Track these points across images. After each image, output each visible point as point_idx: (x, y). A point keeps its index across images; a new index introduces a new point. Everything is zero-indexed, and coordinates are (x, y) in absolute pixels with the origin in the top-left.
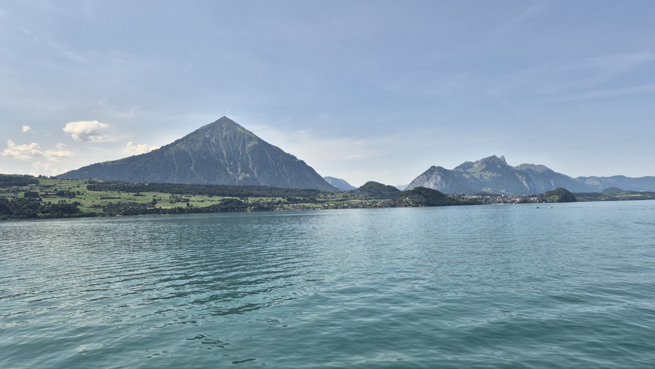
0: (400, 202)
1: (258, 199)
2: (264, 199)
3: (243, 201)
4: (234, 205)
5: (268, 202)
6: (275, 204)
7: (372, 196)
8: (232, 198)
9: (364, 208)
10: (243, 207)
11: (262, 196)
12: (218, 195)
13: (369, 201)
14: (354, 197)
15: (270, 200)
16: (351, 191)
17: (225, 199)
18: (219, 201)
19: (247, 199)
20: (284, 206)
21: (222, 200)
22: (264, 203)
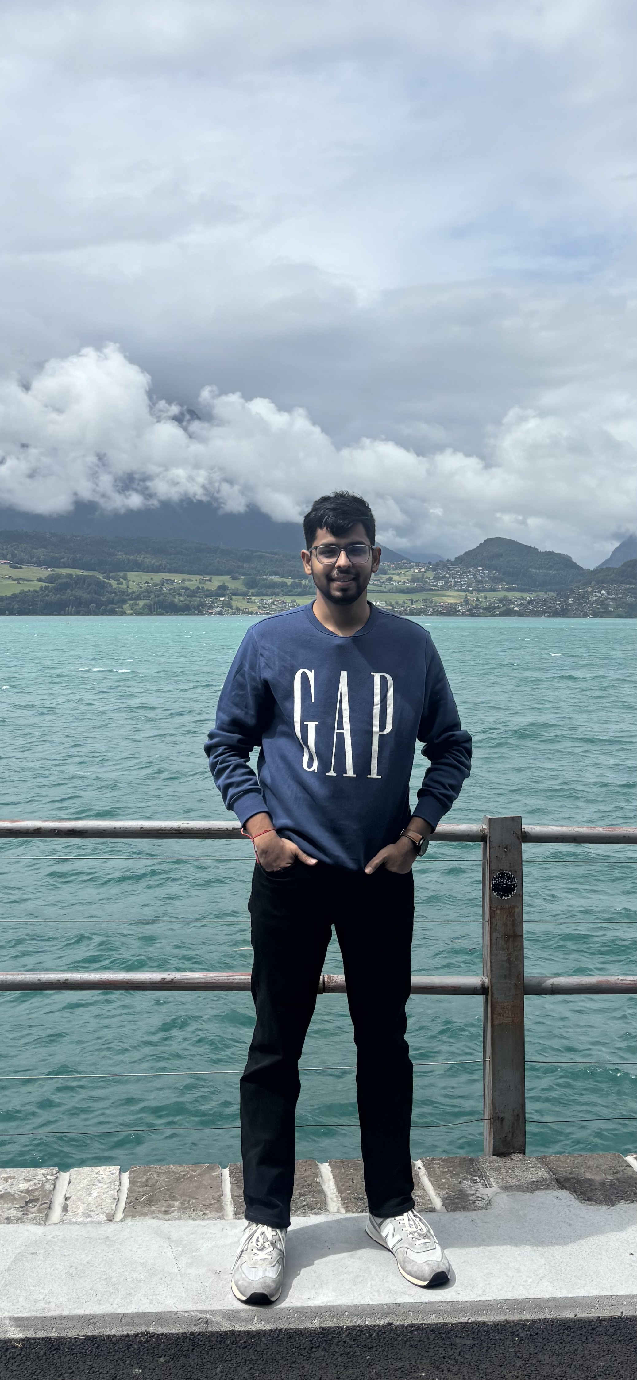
0: (582, 599)
1: (158, 577)
2: (177, 579)
3: (114, 583)
4: (86, 596)
5: (186, 589)
6: (210, 594)
7: (500, 580)
8: (80, 572)
9: (473, 615)
10: (112, 602)
11: (171, 571)
12: (39, 564)
13: (489, 595)
14: (446, 583)
15: (194, 581)
16: (437, 565)
17: (59, 576)
18: (40, 580)
19: (125, 578)
20: (234, 604)
21: (51, 579)
22: (176, 592)
